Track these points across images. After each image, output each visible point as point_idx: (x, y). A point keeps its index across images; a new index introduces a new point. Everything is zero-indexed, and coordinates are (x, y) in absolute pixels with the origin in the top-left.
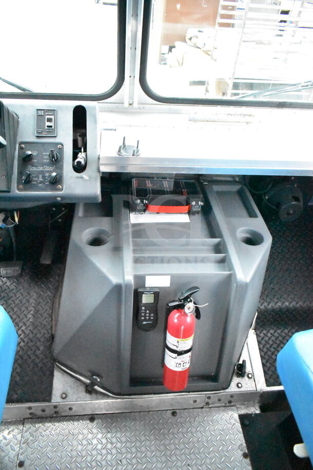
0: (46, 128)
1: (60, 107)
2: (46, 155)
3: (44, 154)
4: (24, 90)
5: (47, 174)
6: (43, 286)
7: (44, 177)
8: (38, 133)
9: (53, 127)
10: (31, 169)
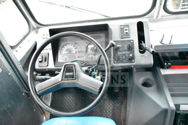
0: (125, 33)
1: (131, 23)
2: (126, 46)
3: (125, 45)
4: (107, 17)
5: (127, 55)
6: (115, 101)
7: (125, 57)
8: (121, 36)
9: (128, 33)
10: (119, 53)
